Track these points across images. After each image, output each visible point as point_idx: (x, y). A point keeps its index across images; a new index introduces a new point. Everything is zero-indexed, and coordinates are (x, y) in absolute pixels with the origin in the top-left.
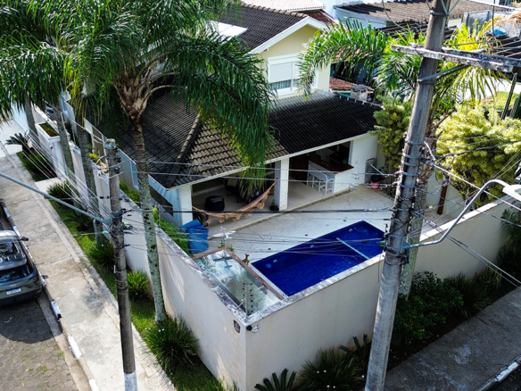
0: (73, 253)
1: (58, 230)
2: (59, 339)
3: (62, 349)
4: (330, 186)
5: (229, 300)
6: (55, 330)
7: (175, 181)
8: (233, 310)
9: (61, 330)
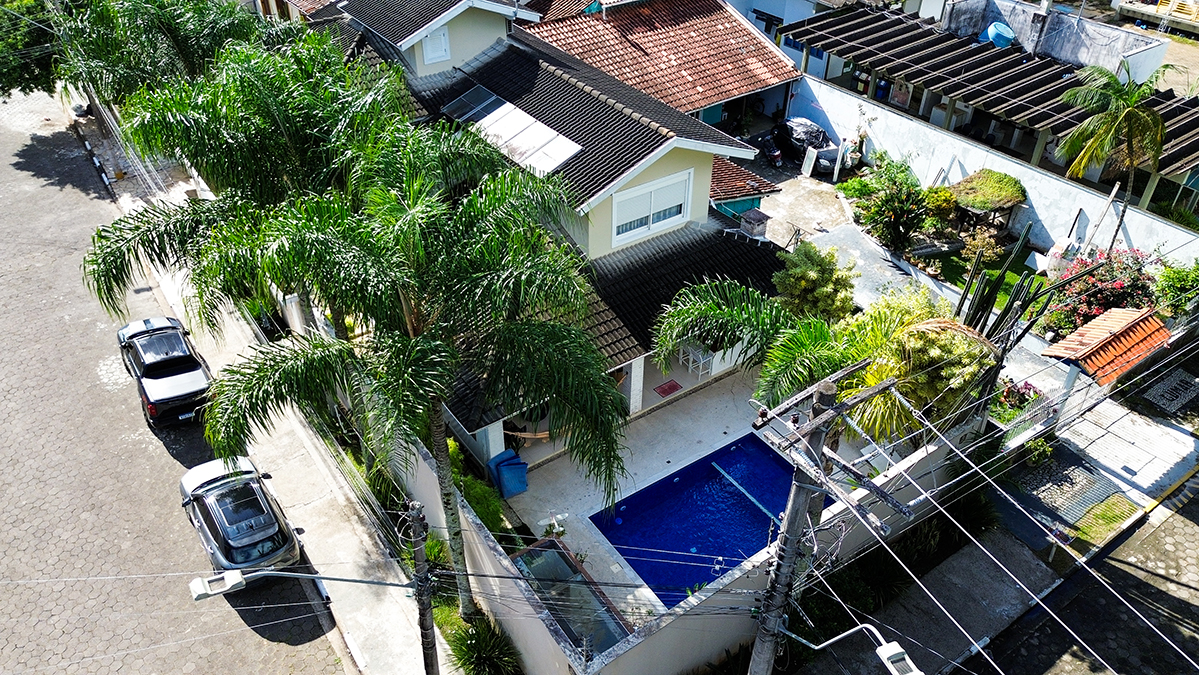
0: (335, 488)
1: (308, 443)
2: (332, 636)
3: (339, 654)
4: (707, 366)
5: (561, 636)
6: (324, 622)
7: (481, 418)
8: (568, 653)
9: (333, 623)
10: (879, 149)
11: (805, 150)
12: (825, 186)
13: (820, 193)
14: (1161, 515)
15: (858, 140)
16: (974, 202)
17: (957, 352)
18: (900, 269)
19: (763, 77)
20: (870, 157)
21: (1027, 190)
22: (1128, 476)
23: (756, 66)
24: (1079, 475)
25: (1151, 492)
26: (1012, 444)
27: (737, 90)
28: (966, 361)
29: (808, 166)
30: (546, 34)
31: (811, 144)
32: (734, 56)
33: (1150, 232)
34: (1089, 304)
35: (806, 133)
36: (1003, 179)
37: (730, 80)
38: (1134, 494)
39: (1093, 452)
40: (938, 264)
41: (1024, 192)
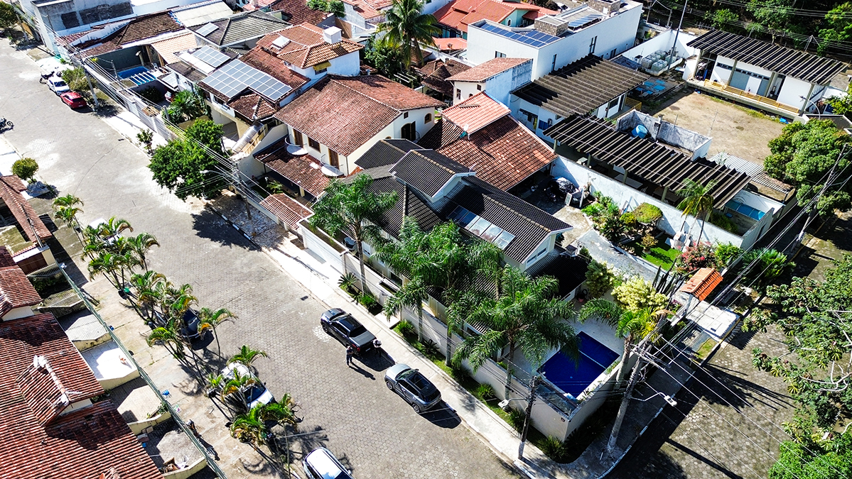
0: (437, 371)
3: (467, 428)
6: (456, 419)
9: (461, 419)
10: (598, 191)
11: (566, 194)
12: (577, 210)
13: (575, 214)
14: (724, 344)
15: (587, 186)
16: (642, 219)
17: (657, 301)
18: (617, 251)
19: (542, 160)
20: (594, 194)
21: (664, 213)
22: (713, 332)
23: (538, 154)
24: (696, 333)
25: (720, 338)
26: (673, 324)
27: (533, 169)
28: (660, 304)
29: (568, 201)
30: (447, 152)
31: (568, 191)
32: (527, 151)
33: (712, 231)
34: (693, 266)
35: (565, 186)
36: (653, 207)
37: (529, 164)
38: (716, 338)
39: (700, 323)
40: (633, 249)
41: (662, 213)
